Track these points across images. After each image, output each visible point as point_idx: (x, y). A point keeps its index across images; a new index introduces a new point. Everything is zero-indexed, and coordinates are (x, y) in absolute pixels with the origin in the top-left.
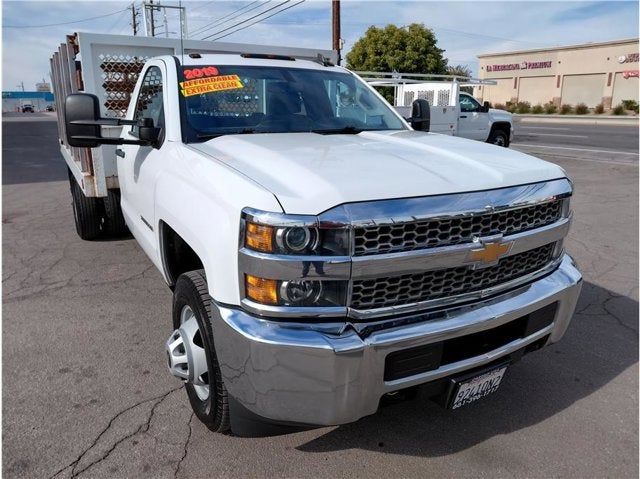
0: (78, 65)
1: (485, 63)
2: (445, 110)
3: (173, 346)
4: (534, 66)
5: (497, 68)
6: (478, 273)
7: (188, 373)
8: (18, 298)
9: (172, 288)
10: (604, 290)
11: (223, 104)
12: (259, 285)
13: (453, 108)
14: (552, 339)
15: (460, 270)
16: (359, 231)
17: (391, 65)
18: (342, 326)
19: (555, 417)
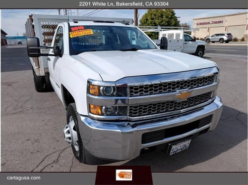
0: (33, 26)
1: (196, 22)
2: (178, 41)
3: (66, 131)
4: (216, 23)
5: (201, 24)
6: (179, 104)
7: (71, 141)
8: (13, 114)
9: (66, 109)
10: (237, 111)
11: (90, 40)
12: (95, 108)
13: (181, 40)
14: (210, 129)
15: (172, 102)
16: (131, 87)
17: (157, 23)
18: (126, 123)
19: (213, 159)
